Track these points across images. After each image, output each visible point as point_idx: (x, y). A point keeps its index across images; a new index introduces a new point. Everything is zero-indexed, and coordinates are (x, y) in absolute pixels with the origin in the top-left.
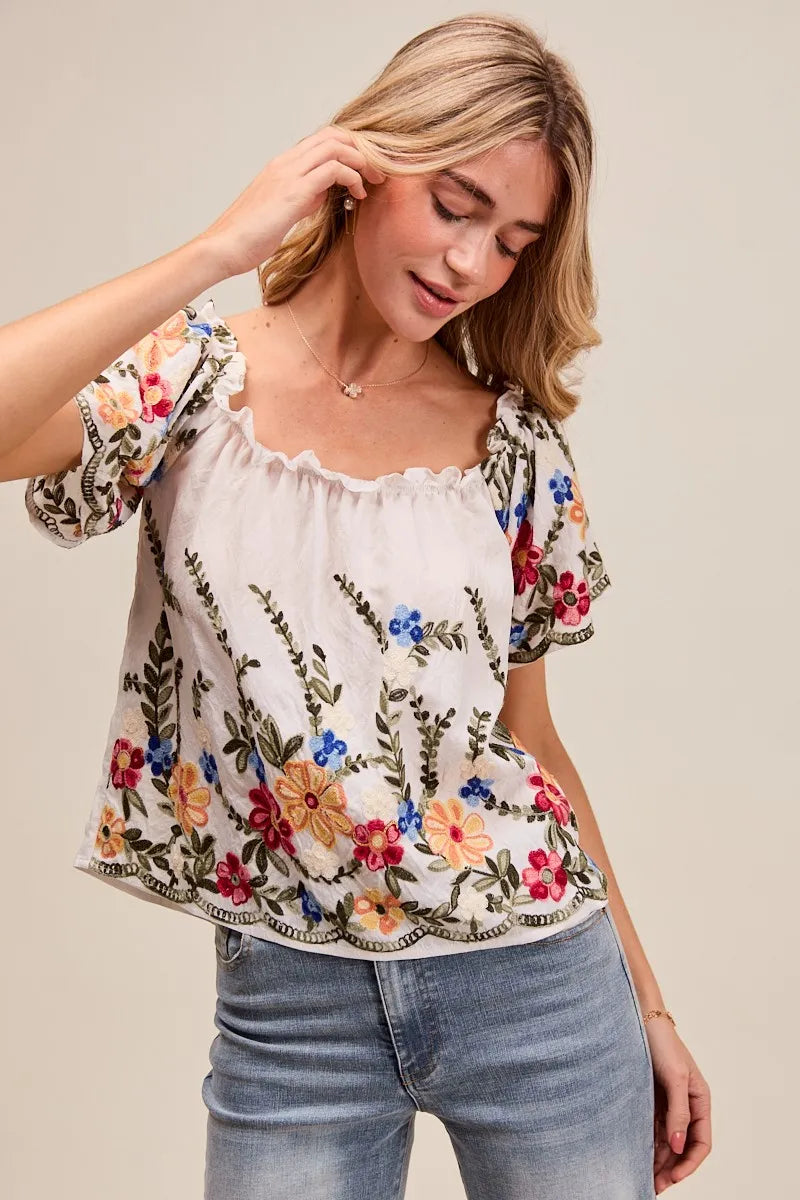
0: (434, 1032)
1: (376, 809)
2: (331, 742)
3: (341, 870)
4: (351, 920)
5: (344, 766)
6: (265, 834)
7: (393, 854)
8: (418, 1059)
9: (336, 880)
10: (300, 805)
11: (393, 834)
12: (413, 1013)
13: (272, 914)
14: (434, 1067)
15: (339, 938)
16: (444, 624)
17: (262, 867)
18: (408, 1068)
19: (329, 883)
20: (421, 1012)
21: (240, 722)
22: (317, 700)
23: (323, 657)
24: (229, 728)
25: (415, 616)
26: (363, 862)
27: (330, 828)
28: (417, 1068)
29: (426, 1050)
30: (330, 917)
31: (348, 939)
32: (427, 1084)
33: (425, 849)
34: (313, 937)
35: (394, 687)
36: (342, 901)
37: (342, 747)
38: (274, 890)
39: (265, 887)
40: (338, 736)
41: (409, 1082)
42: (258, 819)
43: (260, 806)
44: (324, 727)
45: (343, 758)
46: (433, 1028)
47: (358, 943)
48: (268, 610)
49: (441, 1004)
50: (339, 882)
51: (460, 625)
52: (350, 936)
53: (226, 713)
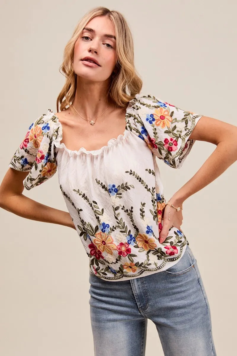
0: (147, 298)
1: (120, 240)
2: (105, 226)
3: (117, 259)
4: (124, 271)
5: (110, 230)
6: (96, 256)
7: (128, 251)
8: (143, 305)
9: (116, 262)
10: (101, 245)
11: (127, 245)
12: (141, 292)
13: (104, 276)
14: (148, 307)
15: (123, 276)
16: (123, 184)
17: (98, 265)
18: (141, 307)
19: (115, 263)
20: (143, 293)
21: (82, 227)
22: (98, 216)
23: (96, 203)
24: (80, 229)
25: (114, 186)
26: (122, 256)
27: (110, 249)
28: (143, 308)
29: (145, 303)
30: (118, 272)
31: (125, 276)
32: (146, 312)
33: (137, 247)
34: (117, 278)
35: (115, 207)
36: (120, 267)
37: (108, 226)
38: (102, 269)
39: (100, 270)
40: (106, 223)
41: (141, 311)
42: (93, 252)
43: (92, 249)
44: (102, 222)
45: (109, 228)
46: (147, 297)
47: (128, 276)
48: (80, 194)
49: (148, 290)
50: (117, 263)
51: (127, 183)
52: (125, 275)
53: (78, 226)
